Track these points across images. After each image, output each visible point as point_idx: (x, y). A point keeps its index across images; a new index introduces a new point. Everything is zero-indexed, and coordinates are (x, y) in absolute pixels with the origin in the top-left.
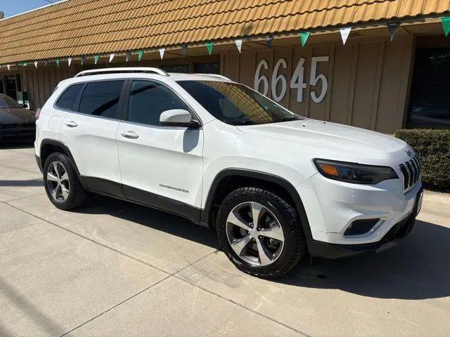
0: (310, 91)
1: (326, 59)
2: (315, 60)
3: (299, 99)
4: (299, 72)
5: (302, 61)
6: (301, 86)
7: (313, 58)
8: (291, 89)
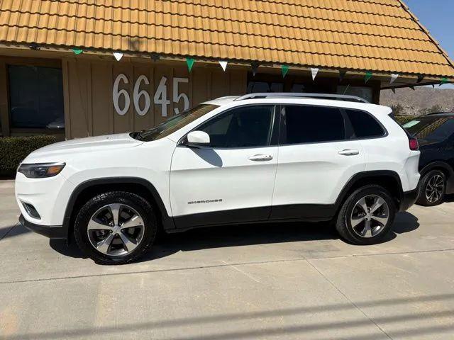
0: (174, 108)
1: (186, 80)
2: (176, 81)
3: (164, 113)
4: (162, 89)
5: (164, 80)
6: (165, 103)
7: (174, 79)
8: (155, 105)
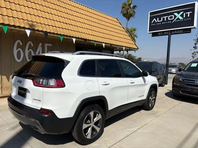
1: (51, 45)
4: (40, 49)
5: (41, 44)
7: (45, 44)
